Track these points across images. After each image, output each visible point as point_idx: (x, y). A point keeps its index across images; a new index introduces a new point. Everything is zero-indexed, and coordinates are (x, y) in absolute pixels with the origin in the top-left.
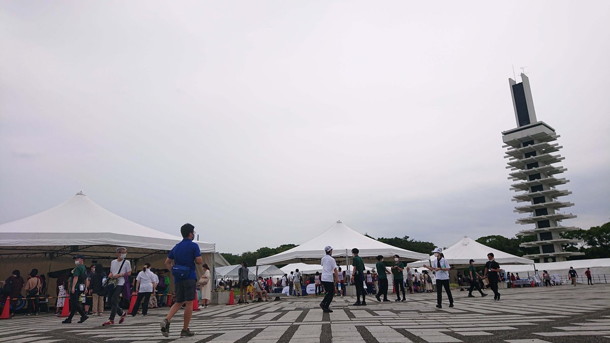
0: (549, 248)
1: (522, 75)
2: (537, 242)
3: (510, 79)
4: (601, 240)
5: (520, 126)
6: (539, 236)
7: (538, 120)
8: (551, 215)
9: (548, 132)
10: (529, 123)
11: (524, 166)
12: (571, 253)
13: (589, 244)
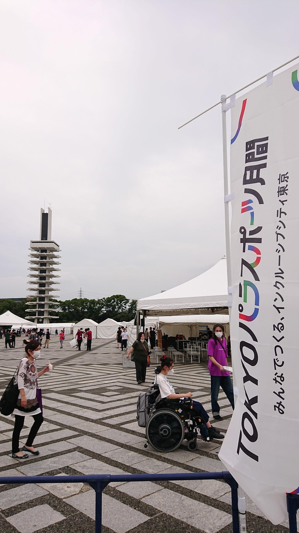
0: (41, 313)
1: (49, 209)
2: (36, 309)
3: (42, 209)
4: (69, 309)
5: (42, 240)
6: (37, 306)
7: (52, 240)
8: (47, 295)
9: (55, 247)
10: (46, 239)
11: (38, 263)
12: (52, 317)
13: (62, 310)
